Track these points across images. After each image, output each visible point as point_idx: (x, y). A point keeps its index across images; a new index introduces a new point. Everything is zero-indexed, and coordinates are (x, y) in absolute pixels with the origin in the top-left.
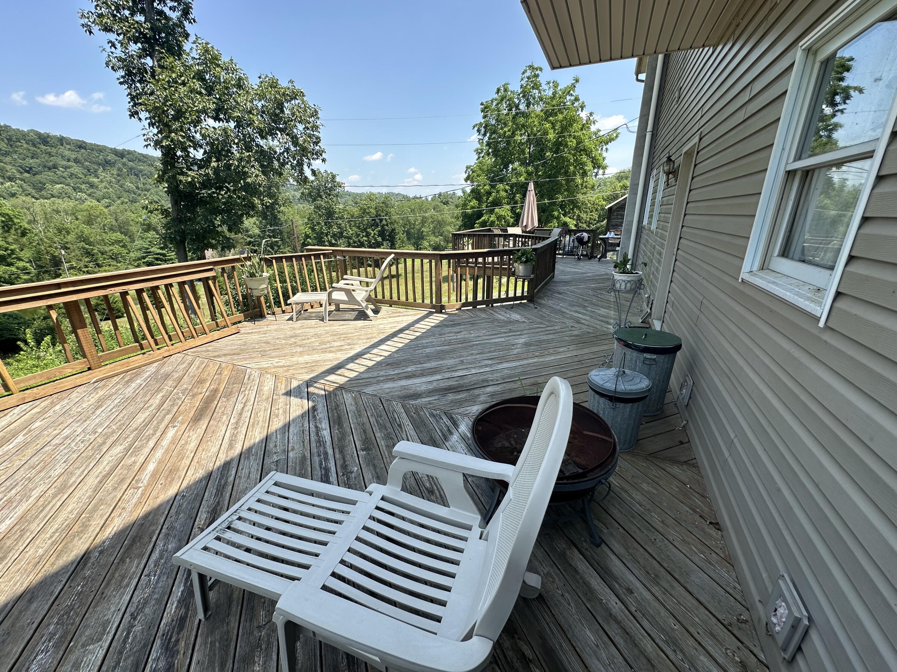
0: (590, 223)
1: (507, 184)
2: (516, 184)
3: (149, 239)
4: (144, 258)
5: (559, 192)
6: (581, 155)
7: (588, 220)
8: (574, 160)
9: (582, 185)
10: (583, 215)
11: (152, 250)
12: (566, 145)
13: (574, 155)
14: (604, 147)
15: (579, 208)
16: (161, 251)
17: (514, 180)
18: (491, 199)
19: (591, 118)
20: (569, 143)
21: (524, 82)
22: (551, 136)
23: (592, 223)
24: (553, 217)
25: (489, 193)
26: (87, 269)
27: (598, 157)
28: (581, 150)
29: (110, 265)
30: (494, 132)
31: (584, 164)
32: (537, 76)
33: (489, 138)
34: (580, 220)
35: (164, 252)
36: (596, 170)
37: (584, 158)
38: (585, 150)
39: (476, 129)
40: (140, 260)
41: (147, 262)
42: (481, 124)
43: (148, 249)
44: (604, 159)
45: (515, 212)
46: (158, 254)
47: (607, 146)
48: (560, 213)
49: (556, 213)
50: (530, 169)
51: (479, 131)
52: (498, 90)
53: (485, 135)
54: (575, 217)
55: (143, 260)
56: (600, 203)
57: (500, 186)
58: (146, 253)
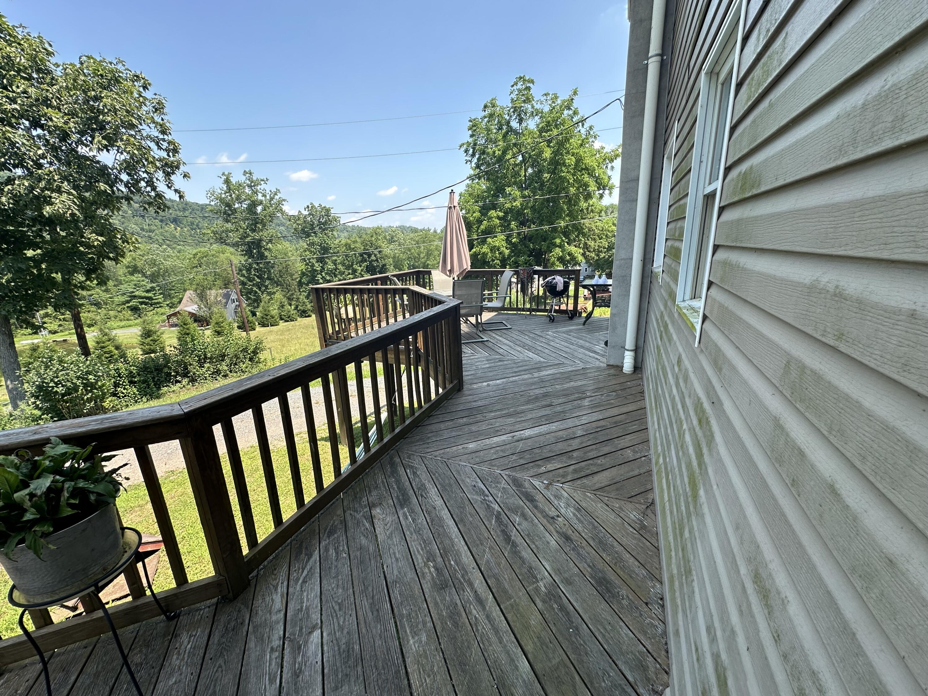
0: (599, 252)
1: (500, 211)
2: (511, 210)
3: (133, 283)
4: (128, 302)
5: (560, 217)
6: (583, 174)
7: (596, 248)
8: (574, 180)
9: (587, 209)
10: (591, 243)
11: (137, 293)
12: (564, 164)
13: (573, 175)
14: (610, 165)
15: (584, 235)
16: (147, 295)
17: (508, 205)
18: (482, 227)
19: (592, 133)
20: (567, 161)
21: (513, 96)
22: (547, 154)
23: (601, 252)
24: (555, 245)
25: (480, 222)
26: (63, 317)
27: (602, 176)
28: (582, 169)
29: (89, 312)
30: (483, 153)
31: (586, 185)
32: (528, 88)
33: (479, 159)
34: (587, 248)
35: (150, 295)
36: (601, 192)
37: (586, 178)
38: (587, 169)
39: (463, 149)
40: (124, 304)
41: (131, 306)
42: (468, 144)
43: (133, 292)
44: (609, 177)
45: (511, 241)
46: (143, 298)
47: (613, 164)
48: (563, 241)
49: (558, 241)
50: (526, 193)
51: (466, 151)
52: (485, 107)
53: (473, 155)
54: (581, 245)
55: (127, 305)
56: (610, 229)
57: (493, 213)
58: (130, 297)
